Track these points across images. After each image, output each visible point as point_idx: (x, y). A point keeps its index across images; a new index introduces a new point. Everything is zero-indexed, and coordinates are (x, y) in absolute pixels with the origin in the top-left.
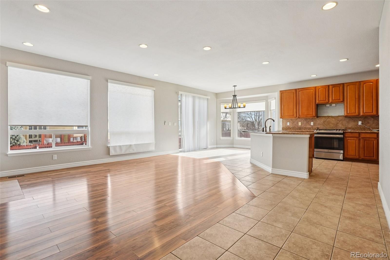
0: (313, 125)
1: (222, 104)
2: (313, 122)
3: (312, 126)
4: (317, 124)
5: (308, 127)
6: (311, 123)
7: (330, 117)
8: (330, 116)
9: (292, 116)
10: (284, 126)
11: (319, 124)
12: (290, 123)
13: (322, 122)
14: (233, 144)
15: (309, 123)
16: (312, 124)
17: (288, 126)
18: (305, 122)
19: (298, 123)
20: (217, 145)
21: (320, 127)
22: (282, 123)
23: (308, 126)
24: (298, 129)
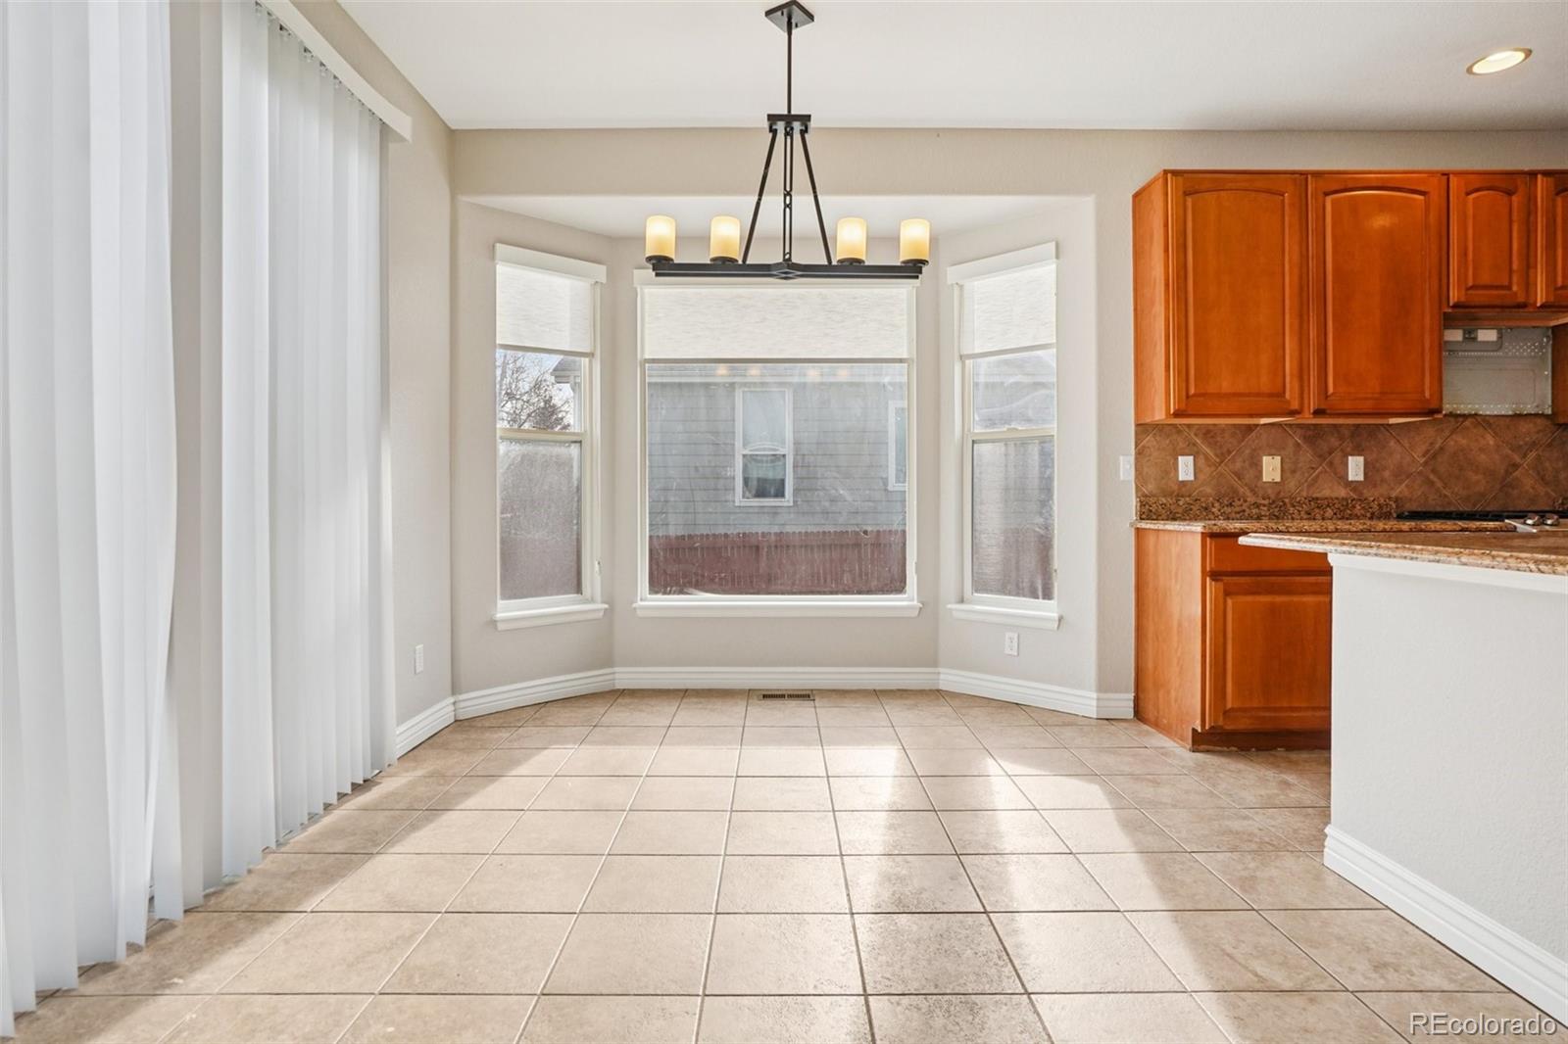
0: (1361, 478)
1: (508, 261)
2: (1361, 459)
3: (1354, 486)
4: (1387, 474)
5: (1327, 493)
6: (1346, 465)
7: (1467, 423)
8: (1465, 416)
9: (1271, 395)
10: (1151, 487)
11: (1400, 474)
12: (1202, 461)
13: (1422, 460)
14: (606, 660)
15: (1337, 461)
16: (1355, 467)
17: (1184, 483)
18: (1307, 456)
19: (1257, 466)
20: (455, 689)
21: (1406, 493)
22: (1132, 459)
23: (1330, 490)
24: (1264, 511)
